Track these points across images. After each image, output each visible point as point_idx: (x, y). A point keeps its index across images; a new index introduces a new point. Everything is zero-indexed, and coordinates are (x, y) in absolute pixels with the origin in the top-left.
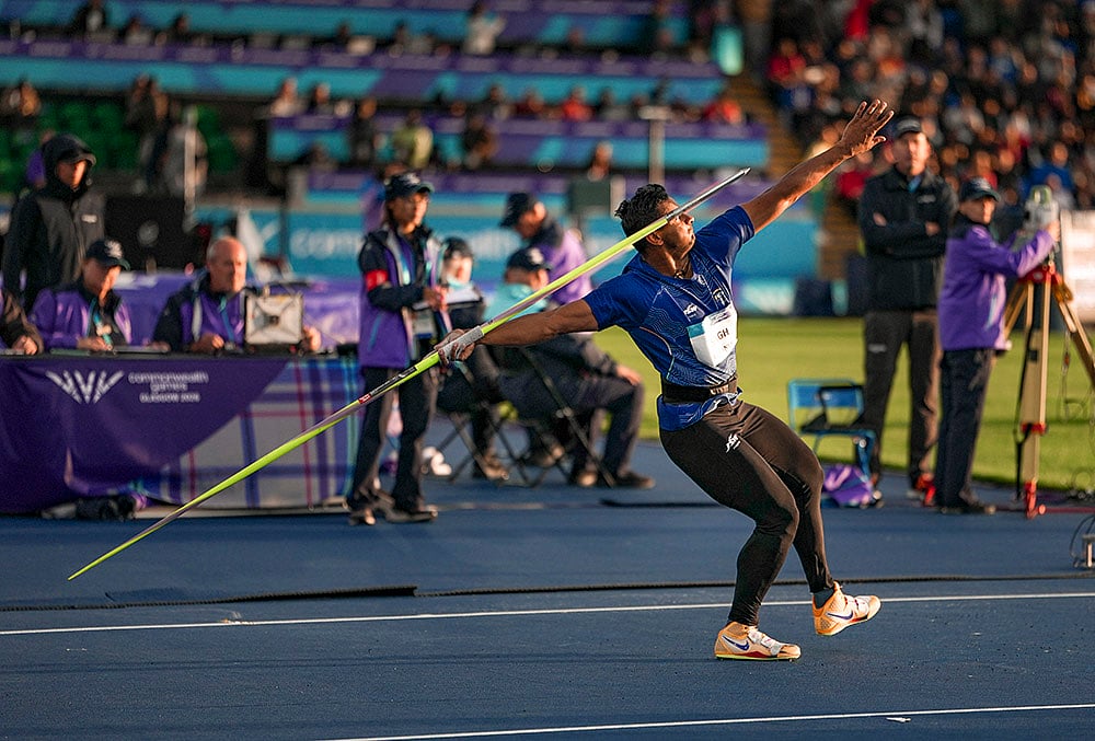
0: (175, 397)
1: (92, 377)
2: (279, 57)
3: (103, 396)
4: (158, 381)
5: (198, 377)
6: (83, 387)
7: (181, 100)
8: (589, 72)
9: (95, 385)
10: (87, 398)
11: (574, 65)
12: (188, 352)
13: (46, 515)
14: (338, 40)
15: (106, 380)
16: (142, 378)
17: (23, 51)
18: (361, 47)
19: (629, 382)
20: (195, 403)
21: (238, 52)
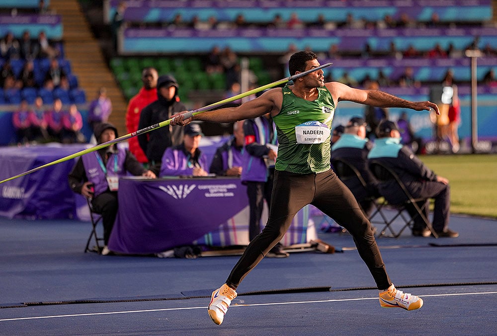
0: (222, 195)
1: (181, 187)
2: (290, 33)
3: (188, 195)
4: (212, 188)
5: (232, 186)
6: (177, 192)
7: (241, 55)
8: (444, 34)
9: (183, 190)
10: (180, 197)
11: (436, 31)
12: (226, 176)
13: (159, 256)
14: (319, 24)
15: (188, 188)
16: (204, 187)
17: (169, 35)
18: (330, 27)
19: (444, 184)
20: (231, 197)
21: (271, 31)
